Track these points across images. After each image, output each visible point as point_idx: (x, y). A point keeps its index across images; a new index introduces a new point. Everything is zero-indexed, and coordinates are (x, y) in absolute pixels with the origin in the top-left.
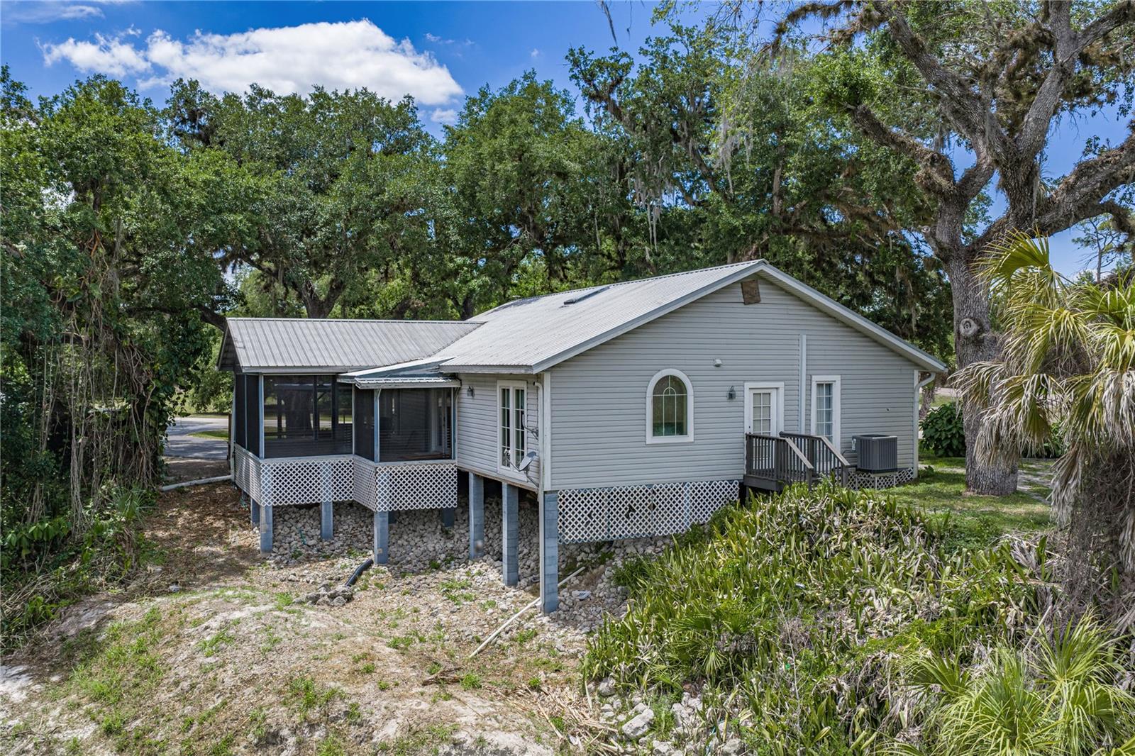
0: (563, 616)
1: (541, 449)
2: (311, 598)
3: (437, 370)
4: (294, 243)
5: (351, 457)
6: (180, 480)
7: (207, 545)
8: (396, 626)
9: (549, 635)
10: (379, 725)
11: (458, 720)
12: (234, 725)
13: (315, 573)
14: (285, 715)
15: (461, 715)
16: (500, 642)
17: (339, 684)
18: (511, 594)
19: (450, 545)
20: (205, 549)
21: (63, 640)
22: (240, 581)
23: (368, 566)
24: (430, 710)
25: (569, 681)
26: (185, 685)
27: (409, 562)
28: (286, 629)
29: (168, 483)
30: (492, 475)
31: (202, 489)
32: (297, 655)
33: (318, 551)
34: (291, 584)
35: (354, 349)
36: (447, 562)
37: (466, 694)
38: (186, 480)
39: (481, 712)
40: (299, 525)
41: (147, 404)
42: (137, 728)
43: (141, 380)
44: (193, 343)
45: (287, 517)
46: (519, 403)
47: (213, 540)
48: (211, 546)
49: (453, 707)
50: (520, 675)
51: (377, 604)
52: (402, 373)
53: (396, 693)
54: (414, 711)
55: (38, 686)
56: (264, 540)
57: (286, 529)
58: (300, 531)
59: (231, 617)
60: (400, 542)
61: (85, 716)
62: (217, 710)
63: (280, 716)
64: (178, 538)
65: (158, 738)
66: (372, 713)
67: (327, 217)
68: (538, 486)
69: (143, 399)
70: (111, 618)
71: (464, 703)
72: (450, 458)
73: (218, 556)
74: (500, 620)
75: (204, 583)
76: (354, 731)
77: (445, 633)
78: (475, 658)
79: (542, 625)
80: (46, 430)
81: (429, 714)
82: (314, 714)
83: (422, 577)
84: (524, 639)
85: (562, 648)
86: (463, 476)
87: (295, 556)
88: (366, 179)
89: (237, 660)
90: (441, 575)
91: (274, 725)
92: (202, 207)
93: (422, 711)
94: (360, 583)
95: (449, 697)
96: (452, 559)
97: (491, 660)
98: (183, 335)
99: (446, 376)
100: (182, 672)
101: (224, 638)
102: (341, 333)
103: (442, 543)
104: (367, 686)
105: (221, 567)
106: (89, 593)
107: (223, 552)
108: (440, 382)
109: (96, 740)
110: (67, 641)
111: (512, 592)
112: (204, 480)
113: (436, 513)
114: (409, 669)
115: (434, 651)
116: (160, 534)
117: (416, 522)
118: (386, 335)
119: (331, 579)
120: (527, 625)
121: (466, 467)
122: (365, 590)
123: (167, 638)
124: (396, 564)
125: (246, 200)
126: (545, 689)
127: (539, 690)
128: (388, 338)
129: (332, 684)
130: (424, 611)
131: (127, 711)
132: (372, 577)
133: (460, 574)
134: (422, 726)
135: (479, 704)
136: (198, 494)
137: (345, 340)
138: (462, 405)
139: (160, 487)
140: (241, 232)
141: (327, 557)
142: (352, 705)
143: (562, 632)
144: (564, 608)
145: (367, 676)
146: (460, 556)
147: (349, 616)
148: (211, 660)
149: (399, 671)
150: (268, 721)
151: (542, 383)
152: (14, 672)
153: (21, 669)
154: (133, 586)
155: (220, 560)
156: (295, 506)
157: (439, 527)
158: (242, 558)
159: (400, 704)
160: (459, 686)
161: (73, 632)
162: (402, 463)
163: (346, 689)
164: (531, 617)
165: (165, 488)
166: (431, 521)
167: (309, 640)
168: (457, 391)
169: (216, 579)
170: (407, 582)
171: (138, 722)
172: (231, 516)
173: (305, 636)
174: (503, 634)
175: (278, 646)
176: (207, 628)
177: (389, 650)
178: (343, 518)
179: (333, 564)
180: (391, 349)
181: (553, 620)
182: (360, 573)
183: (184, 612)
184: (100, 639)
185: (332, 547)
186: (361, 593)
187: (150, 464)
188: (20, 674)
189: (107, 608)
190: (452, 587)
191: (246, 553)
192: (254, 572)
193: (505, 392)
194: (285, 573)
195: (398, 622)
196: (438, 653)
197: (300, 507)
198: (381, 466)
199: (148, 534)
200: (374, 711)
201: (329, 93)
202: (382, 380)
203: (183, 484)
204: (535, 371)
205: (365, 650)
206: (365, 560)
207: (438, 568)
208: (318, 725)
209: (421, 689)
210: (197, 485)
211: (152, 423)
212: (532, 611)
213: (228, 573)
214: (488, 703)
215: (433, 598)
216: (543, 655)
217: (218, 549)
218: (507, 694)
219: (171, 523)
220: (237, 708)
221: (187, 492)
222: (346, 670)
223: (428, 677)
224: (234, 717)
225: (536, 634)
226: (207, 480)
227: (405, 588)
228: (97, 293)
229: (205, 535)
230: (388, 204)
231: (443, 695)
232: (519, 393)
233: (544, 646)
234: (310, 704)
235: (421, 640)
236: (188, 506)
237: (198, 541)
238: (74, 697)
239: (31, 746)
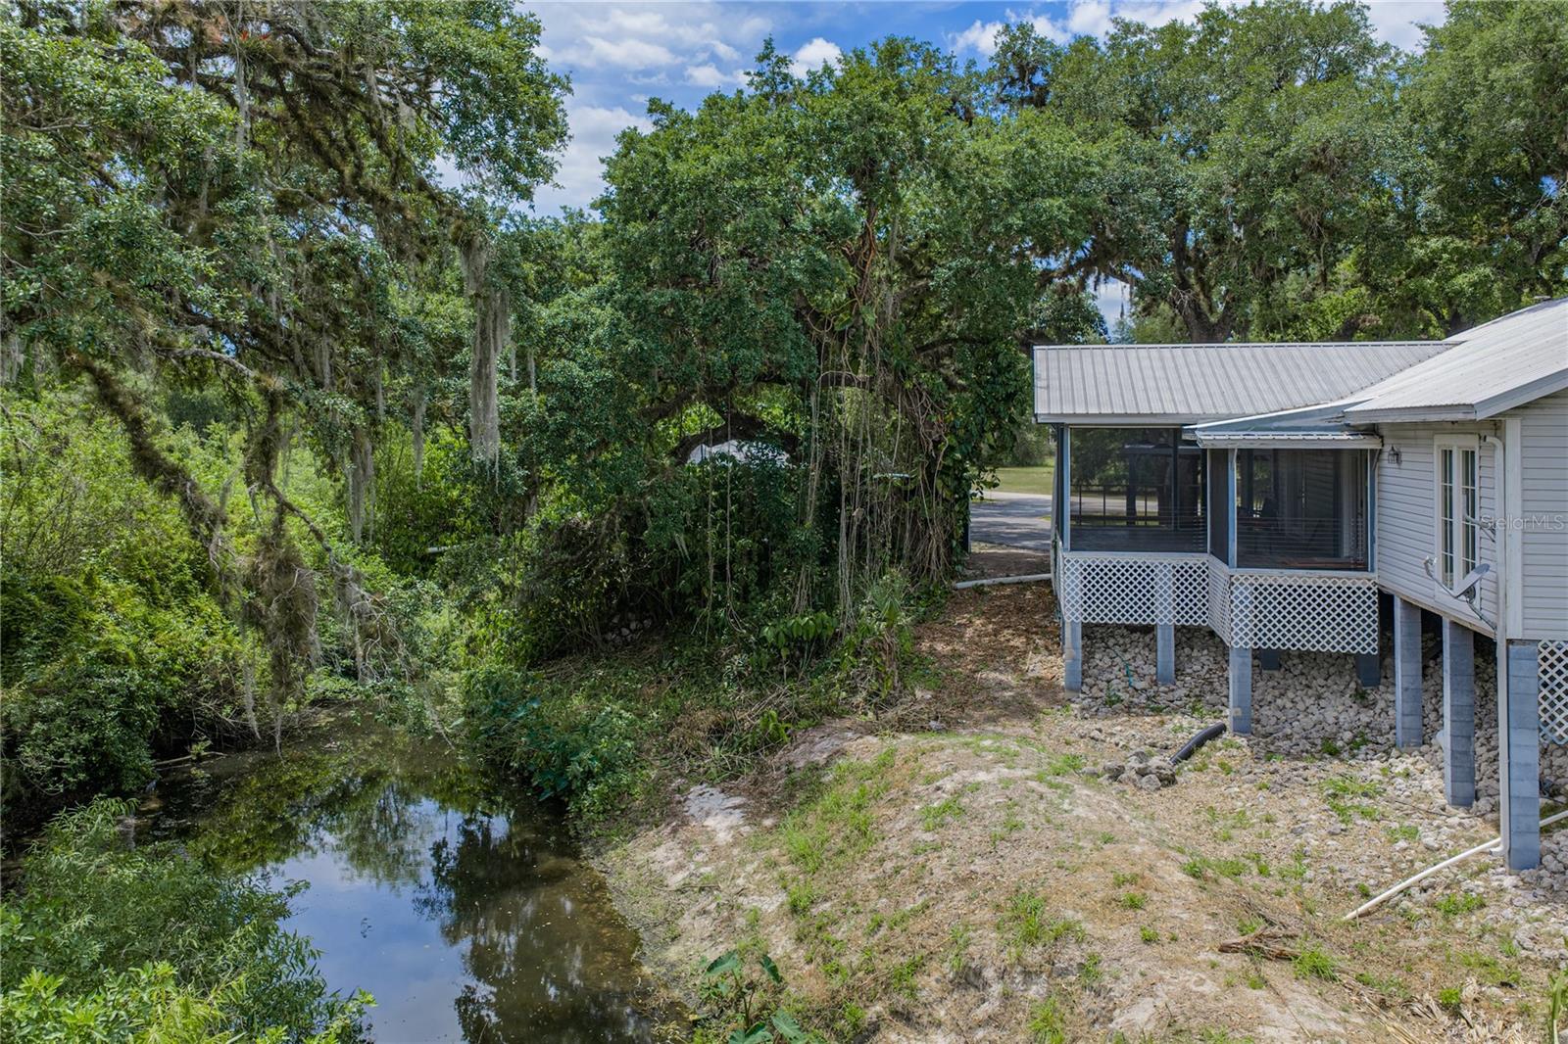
0: (1547, 881)
1: (1500, 559)
2: (1110, 770)
3: (1340, 420)
4: (1151, 236)
5: (1205, 558)
6: (983, 575)
7: (996, 670)
8: (1228, 839)
9: (1508, 912)
10: (1126, 1001)
11: (1261, 1029)
12: (931, 942)
13: (1127, 733)
14: (994, 945)
15: (1271, 1023)
16: (1406, 904)
17: (1080, 916)
18: (1454, 820)
19: (1365, 718)
20: (993, 675)
21: (789, 772)
22: (1024, 727)
23: (1216, 733)
24: (1217, 999)
25: (1525, 1012)
26: (889, 865)
27: (1288, 737)
28: (1035, 811)
29: (966, 578)
30: (1427, 603)
31: (1008, 591)
32: (1036, 854)
33: (1148, 699)
34: (1092, 742)
35: (1214, 389)
36: (1354, 745)
37: (1295, 985)
38: (990, 576)
39: (1311, 1026)
40: (1127, 656)
41: (938, 468)
42: (823, 914)
43: (930, 435)
44: (1005, 385)
45: (1111, 642)
46: (1469, 477)
47: (1006, 665)
48: (1001, 672)
49: (1262, 1004)
50: (1429, 975)
51: (1212, 798)
52: (1276, 424)
53: (1167, 954)
54: (1187, 992)
55: (747, 828)
56: (1070, 672)
57: (1107, 660)
58: (1127, 666)
59: (971, 779)
60: (1279, 702)
61: (777, 882)
62: (914, 913)
63: (988, 946)
64: (961, 656)
65: (839, 936)
66: (1117, 978)
67: (1201, 191)
68: (1495, 628)
69: (933, 462)
70: (842, 753)
71: (1285, 1003)
72: (1366, 570)
73: (1007, 688)
74: (1418, 865)
75: (976, 723)
76: (1088, 1001)
77: (1309, 866)
78: (1352, 924)
79: (1502, 890)
80: (812, 497)
81: (1212, 1005)
82: (1034, 956)
83: (1301, 764)
84: (1452, 911)
85: (1529, 944)
86: (1386, 601)
87: (1110, 703)
88: (1265, 127)
89: (958, 845)
90: (1335, 767)
91: (977, 957)
92: (1008, 193)
93: (1202, 996)
94: (1196, 759)
95: (1262, 983)
96: (1361, 742)
97: (1383, 934)
98: (992, 374)
99: (1355, 430)
100: (894, 845)
101: (954, 808)
102: (1200, 365)
103: (1352, 713)
104: (1123, 930)
105: (1006, 704)
106: (833, 715)
107: (1014, 683)
108: (1344, 440)
109: (779, 916)
110: (793, 775)
111: (1458, 816)
112: (1013, 579)
113: (1351, 660)
114: (1205, 918)
115: (1279, 894)
116: (940, 647)
117: (1314, 672)
118: (1273, 366)
119: (1153, 745)
120: (1468, 884)
121: (1390, 587)
122: (1201, 770)
123: (894, 793)
124: (1265, 736)
125: (1070, 176)
126: (1468, 1014)
127: (1456, 1014)
128: (1276, 372)
129: (1069, 913)
130: (1283, 822)
131: (819, 886)
132: (1216, 753)
133: (1371, 770)
134: (1193, 1023)
135: (1315, 1010)
136: (1001, 597)
137: (1203, 375)
138: (1384, 479)
139: (954, 583)
140: (1061, 222)
141: (1158, 711)
142: (1092, 957)
143: (1539, 912)
144: (1554, 866)
145: (1130, 913)
146: (1380, 740)
147: (1159, 809)
148: (928, 837)
149: (1185, 916)
150: (971, 949)
151: (1502, 438)
152: (729, 804)
153: (738, 801)
154: (890, 714)
155: (1007, 694)
156: (1127, 627)
157: (1353, 685)
158: (1039, 695)
159: (1167, 974)
160: (1287, 966)
161: (801, 764)
162: (1275, 572)
163: (1088, 927)
164: (1481, 871)
165: (960, 585)
166: (1340, 674)
167: (1063, 835)
168: (1376, 454)
169: (993, 720)
170: (1272, 769)
171: (827, 905)
172: (1036, 633)
173: (1060, 827)
174: (1415, 891)
175: (1015, 835)
176: (938, 789)
177: (1180, 876)
178: (1195, 653)
179: (1163, 723)
180: (1276, 388)
181: (1527, 885)
182: (1200, 743)
183: (922, 760)
184: (825, 779)
185: (1170, 696)
186: (1192, 775)
187: (942, 550)
188: (735, 807)
189: (844, 739)
190: (1345, 790)
191: (1045, 689)
192: (1048, 718)
193: (1447, 455)
194: (1090, 726)
195: (1234, 832)
196: (1286, 899)
197: (1132, 629)
198: (1238, 573)
199: (925, 645)
200: (1122, 975)
201: (1224, 8)
202: (1240, 435)
203: (985, 581)
204: (1481, 416)
205: (1137, 870)
206: (1211, 723)
207: (1335, 753)
208: (1038, 974)
209: (1213, 957)
210: (1002, 584)
211: (945, 494)
212: (1486, 859)
213: (1013, 715)
214: (1335, 1014)
215: (1305, 802)
216: (1484, 950)
217: (1009, 678)
218: (1383, 1005)
219: (956, 634)
220: (939, 916)
221: (986, 593)
222: (1100, 895)
223: (1235, 938)
224: (933, 931)
225: (1482, 906)
226: (1016, 579)
227: (1266, 779)
228: (870, 318)
229: (995, 655)
230: (1297, 162)
231: (1253, 974)
232: (1469, 457)
233: (1492, 931)
234: (1031, 938)
235: (1263, 872)
236: (983, 613)
237: (984, 662)
238: (775, 852)
239: (714, 905)
